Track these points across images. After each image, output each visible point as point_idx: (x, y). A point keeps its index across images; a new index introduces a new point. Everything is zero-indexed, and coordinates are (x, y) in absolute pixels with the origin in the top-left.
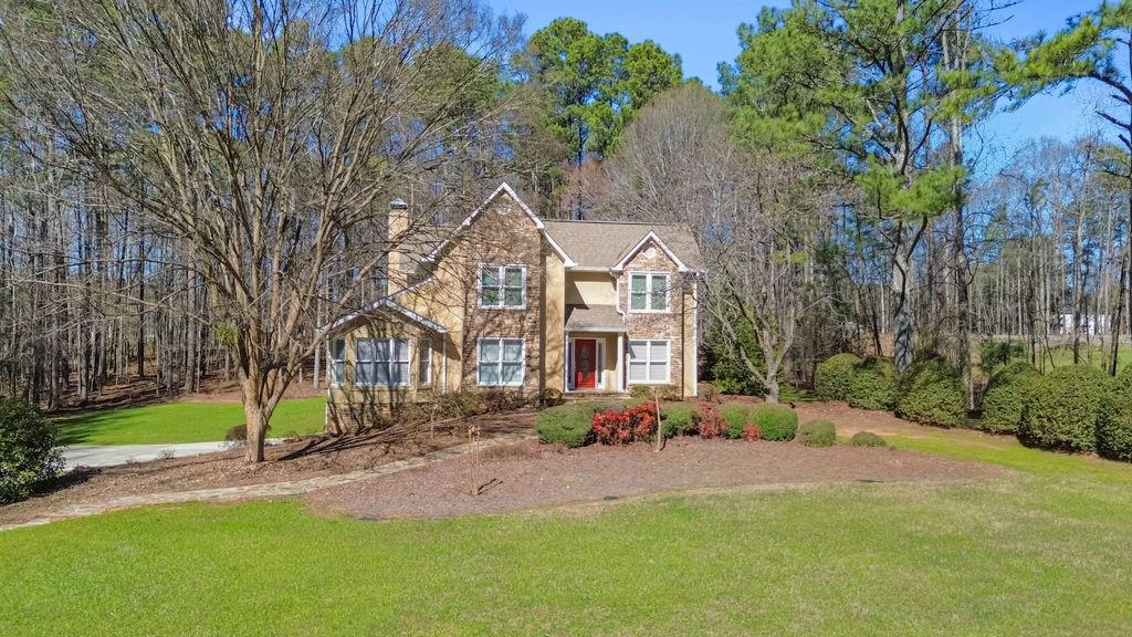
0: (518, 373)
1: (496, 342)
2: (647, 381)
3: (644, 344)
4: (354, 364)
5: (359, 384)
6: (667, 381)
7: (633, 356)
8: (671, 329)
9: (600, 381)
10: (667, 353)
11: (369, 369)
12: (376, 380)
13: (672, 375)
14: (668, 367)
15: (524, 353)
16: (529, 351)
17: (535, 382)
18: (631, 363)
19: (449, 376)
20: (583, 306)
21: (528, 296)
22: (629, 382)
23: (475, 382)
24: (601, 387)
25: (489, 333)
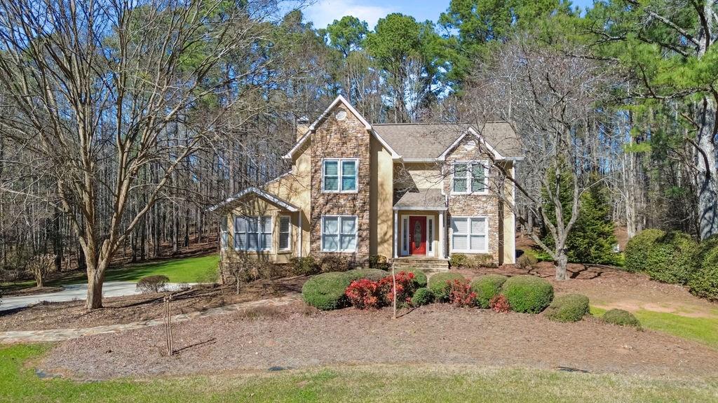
0: (352, 241)
1: (336, 219)
2: (466, 251)
3: (465, 220)
4: (233, 234)
5: (237, 249)
6: (486, 251)
7: (456, 230)
8: (489, 208)
9: (430, 249)
10: (486, 228)
11: (244, 238)
12: (249, 246)
13: (490, 246)
14: (487, 239)
15: (357, 227)
16: (360, 225)
17: (365, 250)
18: (454, 236)
19: (302, 246)
20: (415, 190)
21: (360, 183)
22: (451, 251)
23: (319, 249)
24: (430, 254)
25: (329, 211)
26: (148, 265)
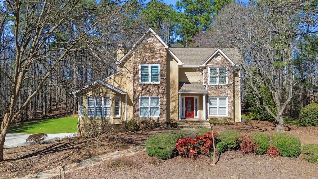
0: (157, 112)
1: (147, 98)
2: (217, 115)
3: (216, 99)
4: (86, 108)
5: (89, 116)
6: (227, 115)
7: (211, 104)
8: (229, 92)
9: (196, 115)
10: (227, 103)
11: (93, 110)
12: (96, 114)
13: (229, 113)
14: (227, 109)
15: (159, 103)
16: (162, 102)
17: (164, 116)
18: (210, 107)
19: (127, 114)
20: (189, 83)
21: (161, 78)
22: (209, 116)
23: (138, 116)
24: (197, 117)
25: (144, 94)
26: (29, 123)
